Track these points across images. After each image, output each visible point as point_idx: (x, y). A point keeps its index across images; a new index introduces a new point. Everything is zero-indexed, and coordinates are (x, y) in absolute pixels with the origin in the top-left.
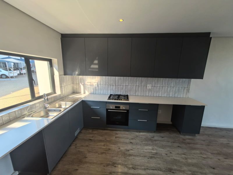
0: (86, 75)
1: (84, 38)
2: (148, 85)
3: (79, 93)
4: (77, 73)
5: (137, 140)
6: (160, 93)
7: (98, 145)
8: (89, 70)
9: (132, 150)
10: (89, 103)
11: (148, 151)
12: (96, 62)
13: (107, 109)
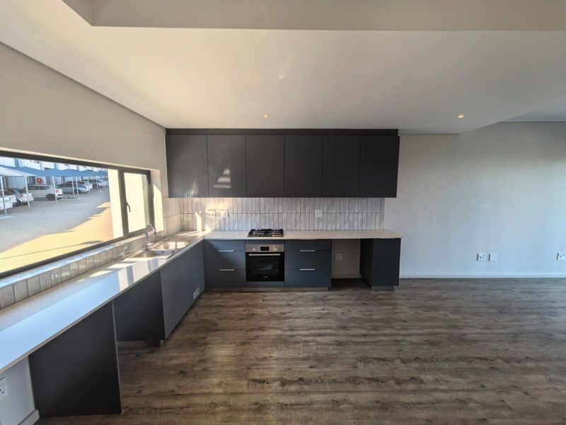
0: (209, 196)
1: (205, 136)
2: (316, 211)
3: (193, 231)
4: (193, 192)
5: (299, 301)
6: (338, 224)
7: (233, 311)
8: (215, 186)
9: (290, 312)
10: (215, 244)
11: (316, 312)
12: (227, 172)
13: (246, 253)
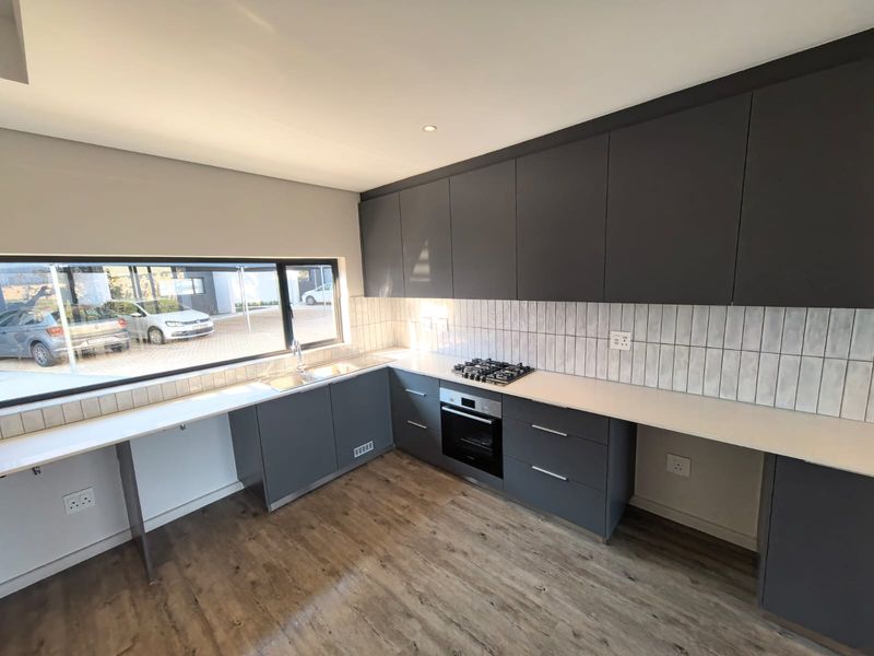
1: (397, 194)
2: (614, 334)
4: (387, 289)
5: (511, 537)
6: (681, 374)
7: (389, 501)
8: (411, 280)
9: (465, 554)
10: (401, 376)
11: (517, 587)
12: (425, 255)
13: (440, 403)
